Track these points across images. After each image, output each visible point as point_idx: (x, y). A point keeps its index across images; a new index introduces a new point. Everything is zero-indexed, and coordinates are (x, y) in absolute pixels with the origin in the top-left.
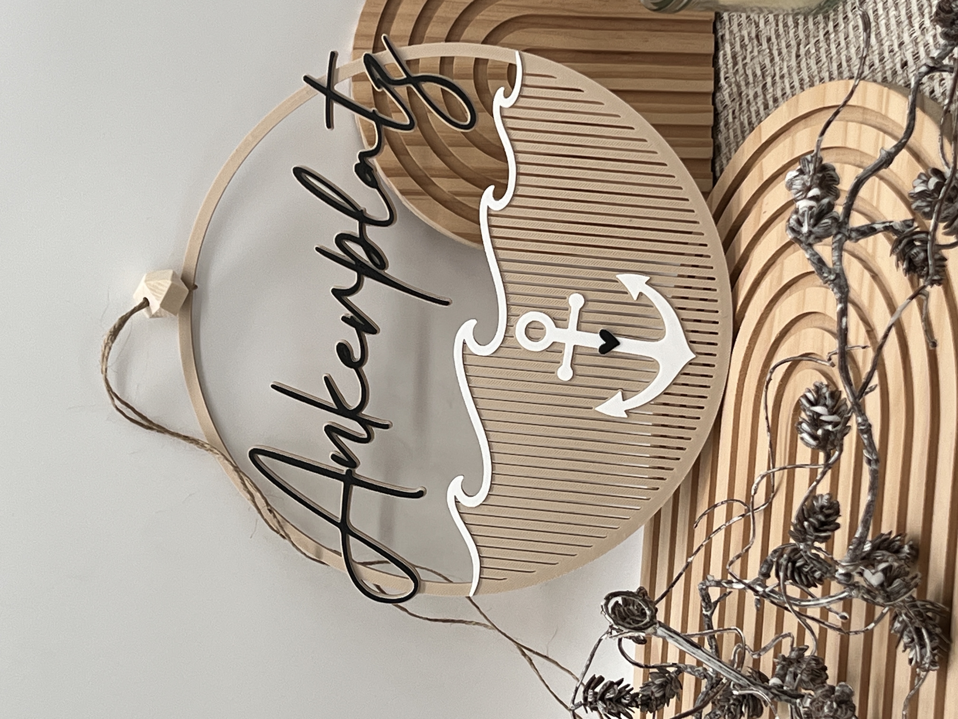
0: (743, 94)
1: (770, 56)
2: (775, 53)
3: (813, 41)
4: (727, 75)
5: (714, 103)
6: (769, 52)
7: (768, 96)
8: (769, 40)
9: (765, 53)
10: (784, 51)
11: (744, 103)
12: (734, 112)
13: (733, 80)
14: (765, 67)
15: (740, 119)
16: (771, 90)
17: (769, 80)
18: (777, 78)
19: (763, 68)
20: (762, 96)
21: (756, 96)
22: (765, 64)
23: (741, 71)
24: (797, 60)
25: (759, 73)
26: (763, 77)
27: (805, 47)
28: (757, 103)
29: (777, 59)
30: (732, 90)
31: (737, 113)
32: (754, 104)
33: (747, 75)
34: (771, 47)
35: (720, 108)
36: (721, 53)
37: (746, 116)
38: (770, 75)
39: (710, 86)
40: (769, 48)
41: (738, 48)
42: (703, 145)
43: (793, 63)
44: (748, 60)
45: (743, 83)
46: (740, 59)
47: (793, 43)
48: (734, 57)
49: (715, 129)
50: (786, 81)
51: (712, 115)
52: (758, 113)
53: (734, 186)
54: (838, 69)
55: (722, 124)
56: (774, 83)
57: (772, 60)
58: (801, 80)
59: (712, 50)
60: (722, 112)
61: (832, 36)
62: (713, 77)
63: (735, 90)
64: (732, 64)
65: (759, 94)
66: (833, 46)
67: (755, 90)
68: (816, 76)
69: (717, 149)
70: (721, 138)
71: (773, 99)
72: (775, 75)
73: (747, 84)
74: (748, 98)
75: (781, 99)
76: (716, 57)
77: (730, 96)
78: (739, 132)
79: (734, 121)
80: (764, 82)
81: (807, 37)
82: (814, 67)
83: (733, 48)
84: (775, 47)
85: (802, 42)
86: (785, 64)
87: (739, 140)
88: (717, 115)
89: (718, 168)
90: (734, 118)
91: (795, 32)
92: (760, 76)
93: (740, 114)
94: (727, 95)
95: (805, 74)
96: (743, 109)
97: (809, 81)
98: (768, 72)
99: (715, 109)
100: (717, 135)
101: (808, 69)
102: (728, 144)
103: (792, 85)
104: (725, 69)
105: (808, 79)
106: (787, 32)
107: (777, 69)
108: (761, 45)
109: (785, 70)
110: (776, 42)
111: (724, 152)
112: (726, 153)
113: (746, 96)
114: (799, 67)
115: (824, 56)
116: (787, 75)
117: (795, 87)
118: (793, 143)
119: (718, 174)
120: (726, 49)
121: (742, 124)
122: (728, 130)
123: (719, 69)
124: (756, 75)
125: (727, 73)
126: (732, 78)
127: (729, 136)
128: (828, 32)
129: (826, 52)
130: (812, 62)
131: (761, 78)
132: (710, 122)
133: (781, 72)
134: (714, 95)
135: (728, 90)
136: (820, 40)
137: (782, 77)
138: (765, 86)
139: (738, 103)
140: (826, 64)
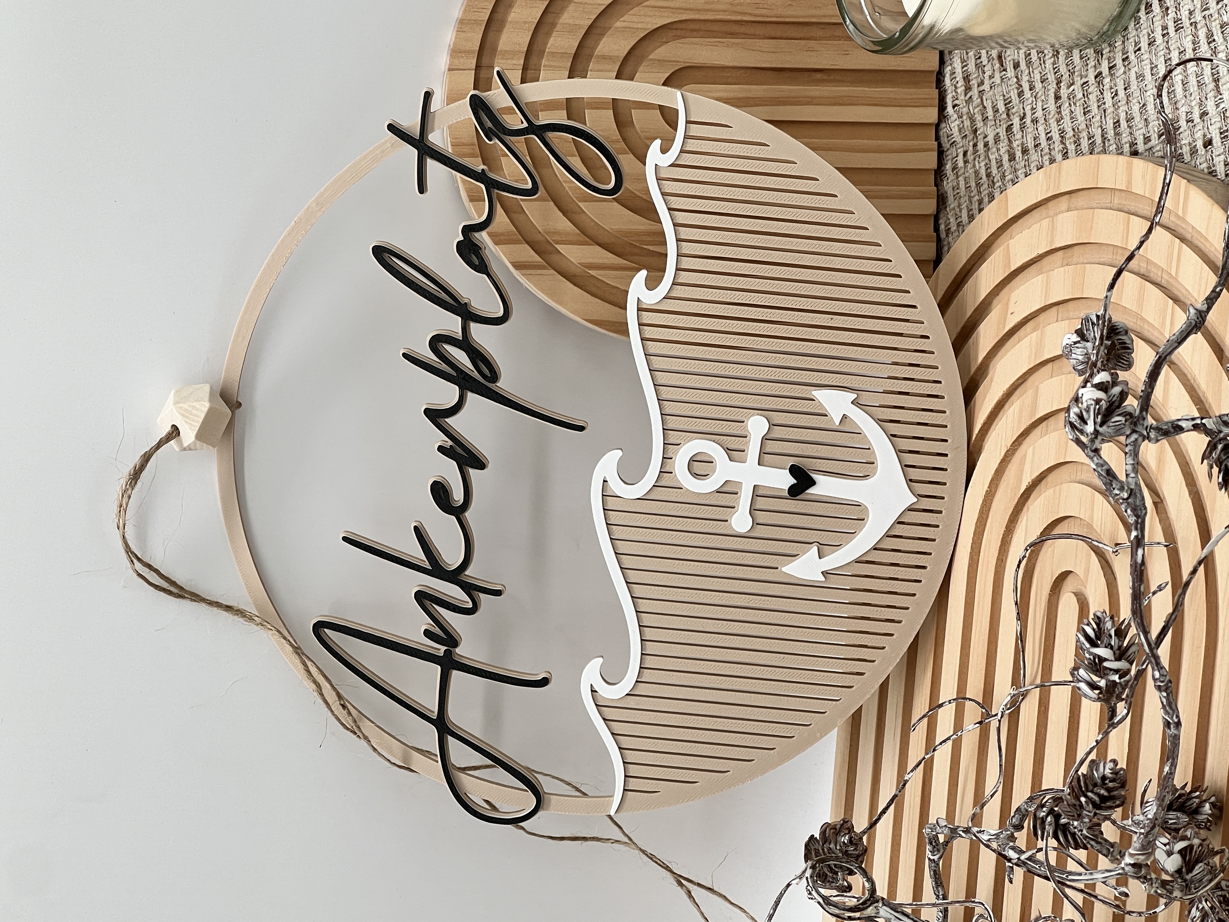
0: (978, 132)
1: (1018, 89)
2: (1026, 86)
3: (1079, 82)
4: (957, 102)
5: (937, 138)
6: (1016, 82)
7: (1015, 144)
8: (1016, 66)
9: (1010, 83)
10: (1038, 86)
11: (981, 146)
12: (965, 154)
13: (965, 110)
14: (1010, 102)
15: (974, 166)
16: (1019, 136)
17: (1016, 121)
18: (1028, 120)
19: (1008, 103)
20: (1006, 141)
21: (997, 139)
22: (1010, 97)
23: (976, 100)
24: (1056, 103)
25: (1001, 107)
26: (1008, 115)
27: (1069, 87)
28: (998, 150)
29: (1027, 94)
30: (962, 122)
31: (970, 156)
32: (994, 150)
33: (985, 107)
34: (1019, 76)
35: (946, 145)
36: (948, 69)
37: (983, 163)
38: (1017, 114)
39: (932, 115)
40: (1017, 77)
41: (971, 67)
42: (923, 196)
43: (1051, 105)
44: (986, 87)
45: (978, 117)
46: (974, 83)
47: (1051, 77)
48: (967, 79)
49: (939, 173)
50: (1041, 128)
51: (935, 154)
52: (1000, 165)
53: (968, 267)
54: (1115, 128)
55: (949, 166)
56: (1023, 127)
57: (1021, 94)
58: (1062, 132)
59: (935, 66)
60: (948, 149)
61: (1107, 80)
62: (937, 101)
63: (967, 123)
64: (963, 88)
65: (1002, 138)
66: (1108, 96)
67: (998, 130)
68: (1083, 130)
69: (942, 200)
70: (948, 186)
71: (1022, 148)
72: (1025, 114)
73: (985, 119)
74: (986, 140)
75: (1034, 151)
76: (940, 74)
77: (960, 130)
78: (973, 184)
79: (965, 167)
80: (1010, 123)
81: (1072, 73)
82: (1081, 118)
83: (966, 66)
84: (1025, 78)
85: (1064, 78)
86: (1040, 104)
87: (972, 195)
88: (941, 153)
89: (942, 227)
90: (966, 162)
91: (1054, 63)
92: (1003, 112)
93: (975, 159)
94: (957, 128)
95: (1067, 124)
96: (979, 153)
97: (1074, 136)
98: (1016, 108)
99: (940, 145)
100: (942, 181)
101: (1072, 118)
102: (957, 196)
103: (1049, 135)
104: (954, 94)
105: (1072, 133)
106: (1042, 61)
107: (1028, 108)
108: (1005, 70)
109: (1039, 114)
110: (1027, 71)
111: (952, 206)
112: (954, 209)
113: (983, 135)
114: (1059, 113)
115: (1096, 105)
116: (1042, 121)
117: (1054, 139)
118: (1053, 228)
119: (943, 235)
120: (955, 65)
121: (977, 173)
122: (957, 178)
123: (945, 91)
124: (997, 111)
125: (957, 99)
126: (964, 107)
127: (958, 184)
128: (1100, 73)
129: (1098, 101)
130: (1078, 111)
131: (1004, 116)
132: (934, 165)
133: (1034, 113)
134: (937, 126)
135: (957, 122)
136: (1090, 83)
137: (1035, 121)
138: (1009, 128)
139: (971, 144)
140: (1098, 118)
